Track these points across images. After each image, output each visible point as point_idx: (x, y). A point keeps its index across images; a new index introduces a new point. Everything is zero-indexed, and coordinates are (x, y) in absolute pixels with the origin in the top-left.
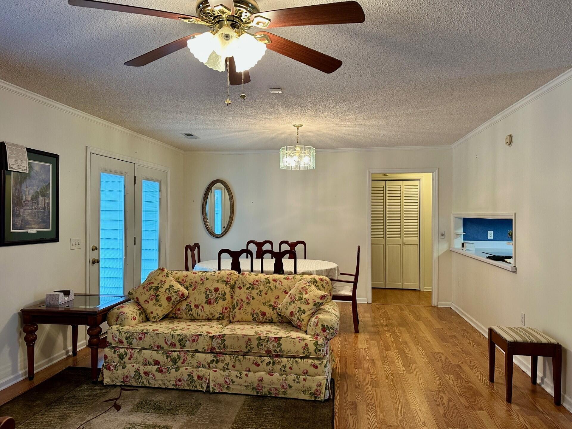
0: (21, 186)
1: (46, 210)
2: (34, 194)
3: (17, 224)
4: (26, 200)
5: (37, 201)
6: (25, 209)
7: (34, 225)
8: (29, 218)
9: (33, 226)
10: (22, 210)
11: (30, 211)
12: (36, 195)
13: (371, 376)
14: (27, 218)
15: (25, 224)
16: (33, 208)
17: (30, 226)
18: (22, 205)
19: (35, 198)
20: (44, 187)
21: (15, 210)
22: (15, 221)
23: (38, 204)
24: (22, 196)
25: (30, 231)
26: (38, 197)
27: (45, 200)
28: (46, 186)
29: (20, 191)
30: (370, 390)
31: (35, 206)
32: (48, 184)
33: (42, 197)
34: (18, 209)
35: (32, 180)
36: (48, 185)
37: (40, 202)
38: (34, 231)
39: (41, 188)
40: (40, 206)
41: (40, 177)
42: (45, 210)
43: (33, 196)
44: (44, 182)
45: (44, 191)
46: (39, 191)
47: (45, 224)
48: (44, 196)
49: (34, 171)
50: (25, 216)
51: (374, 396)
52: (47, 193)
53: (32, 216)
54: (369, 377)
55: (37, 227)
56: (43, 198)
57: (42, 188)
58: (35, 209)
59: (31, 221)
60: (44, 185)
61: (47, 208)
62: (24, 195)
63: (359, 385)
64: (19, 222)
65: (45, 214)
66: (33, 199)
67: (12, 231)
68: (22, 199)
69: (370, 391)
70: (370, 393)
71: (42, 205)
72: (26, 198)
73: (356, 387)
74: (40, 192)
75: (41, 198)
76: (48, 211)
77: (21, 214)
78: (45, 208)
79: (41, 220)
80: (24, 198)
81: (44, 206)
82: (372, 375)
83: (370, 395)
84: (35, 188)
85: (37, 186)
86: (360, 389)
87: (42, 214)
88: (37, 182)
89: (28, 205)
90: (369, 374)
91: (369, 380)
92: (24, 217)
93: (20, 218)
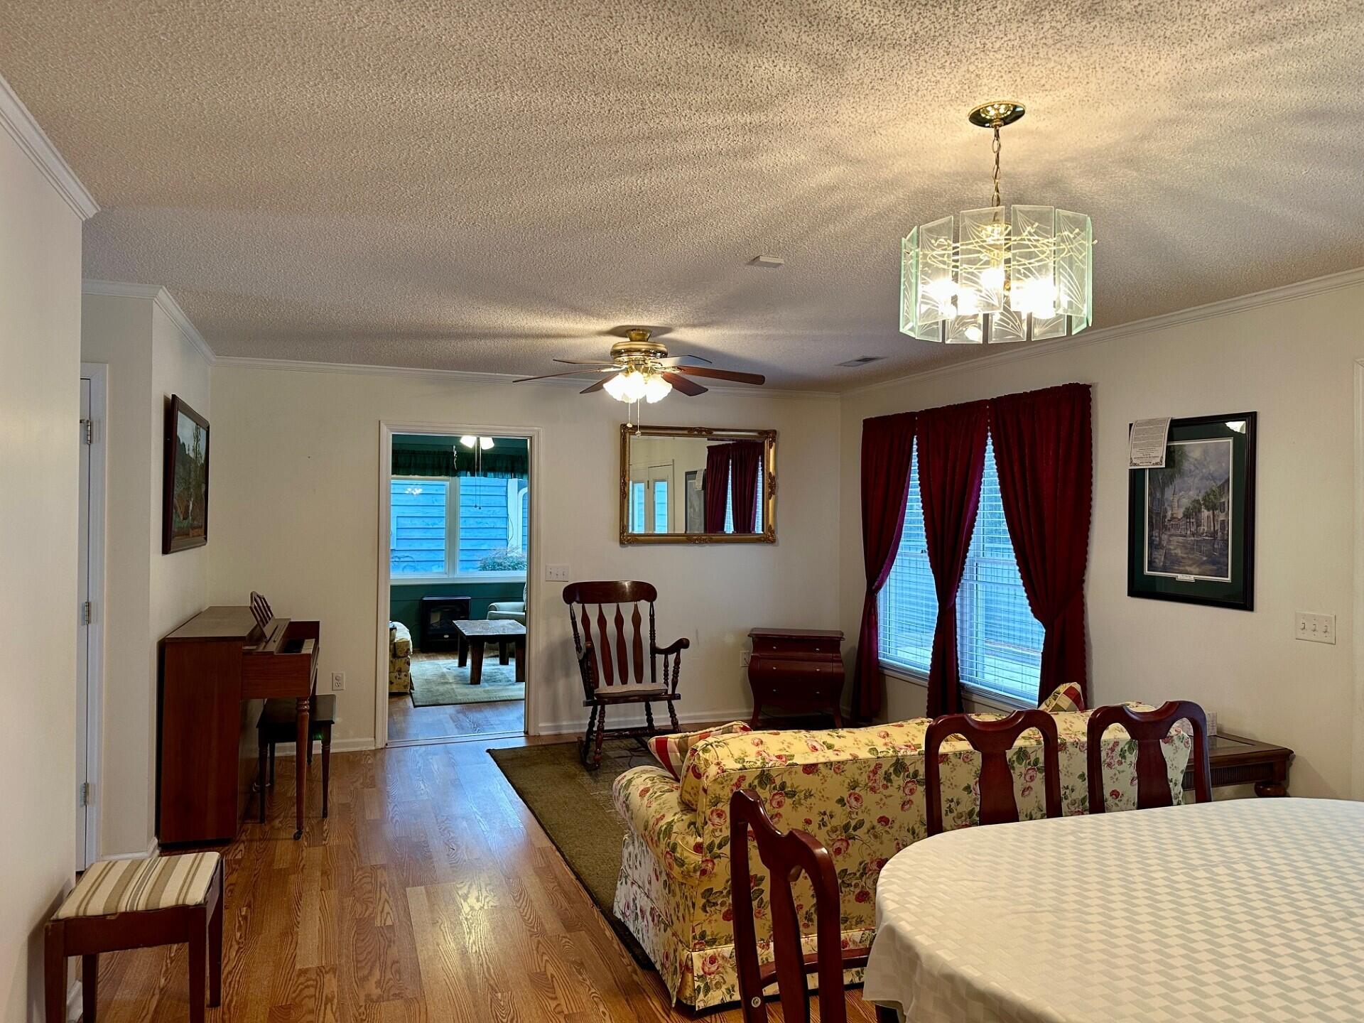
0: (1163, 494)
1: (1219, 538)
2: (1189, 505)
3: (1157, 561)
4: (1173, 518)
5: (1197, 520)
6: (1171, 535)
7: (1190, 566)
8: (1179, 552)
9: (1188, 569)
10: (1166, 536)
11: (1181, 539)
12: (1195, 507)
13: (559, 1009)
14: (1176, 551)
15: (1172, 563)
16: (1189, 532)
17: (1183, 568)
18: (1165, 527)
19: (1192, 514)
20: (1214, 489)
21: (1152, 536)
22: (1153, 556)
23: (1199, 525)
24: (1166, 511)
25: (1180, 577)
26: (1200, 511)
27: (1216, 518)
28: (1219, 487)
29: (1161, 502)
30: (548, 965)
31: (1192, 529)
32: (1223, 481)
33: (1208, 510)
34: (1157, 534)
35: (1186, 479)
36: (1223, 485)
37: (1204, 522)
38: (1191, 578)
39: (1207, 492)
40: (1204, 528)
41: (1204, 471)
42: (1215, 538)
43: (1187, 509)
44: (1214, 479)
45: (1212, 497)
46: (1200, 498)
47: (1215, 567)
48: (1212, 507)
49: (1191, 460)
50: (1172, 547)
51: (535, 952)
52: (1222, 500)
53: (1186, 548)
54: (563, 1002)
55: (1197, 570)
56: (1211, 512)
57: (1209, 492)
58: (1193, 535)
59: (1183, 558)
60: (1214, 485)
61: (1219, 534)
62: (1169, 508)
63: (580, 974)
64: (1160, 558)
65: (1216, 546)
66: (1187, 515)
67: (1147, 572)
68: (1165, 517)
69: (547, 961)
70: (545, 958)
71: (1209, 527)
72: (1172, 514)
73: (582, 963)
74: (1204, 500)
75: (1205, 513)
76: (1223, 540)
77: (1164, 543)
78: (1215, 532)
79: (1205, 558)
80: (1169, 513)
81: (1212, 528)
82: (559, 1013)
83: (544, 953)
84: (1191, 493)
85: (1197, 488)
86: (574, 962)
87: (1209, 547)
88: (1197, 480)
89: (1177, 527)
90: (566, 1012)
91: (559, 993)
92: (1170, 549)
93: (1162, 552)
